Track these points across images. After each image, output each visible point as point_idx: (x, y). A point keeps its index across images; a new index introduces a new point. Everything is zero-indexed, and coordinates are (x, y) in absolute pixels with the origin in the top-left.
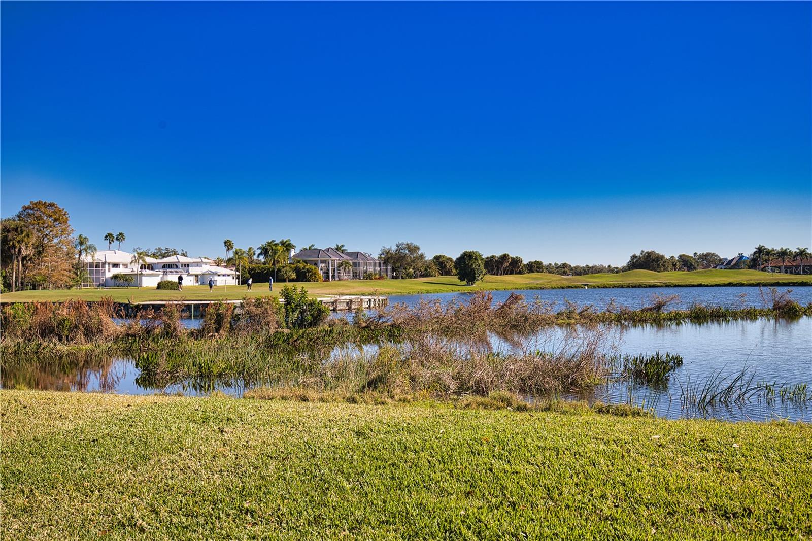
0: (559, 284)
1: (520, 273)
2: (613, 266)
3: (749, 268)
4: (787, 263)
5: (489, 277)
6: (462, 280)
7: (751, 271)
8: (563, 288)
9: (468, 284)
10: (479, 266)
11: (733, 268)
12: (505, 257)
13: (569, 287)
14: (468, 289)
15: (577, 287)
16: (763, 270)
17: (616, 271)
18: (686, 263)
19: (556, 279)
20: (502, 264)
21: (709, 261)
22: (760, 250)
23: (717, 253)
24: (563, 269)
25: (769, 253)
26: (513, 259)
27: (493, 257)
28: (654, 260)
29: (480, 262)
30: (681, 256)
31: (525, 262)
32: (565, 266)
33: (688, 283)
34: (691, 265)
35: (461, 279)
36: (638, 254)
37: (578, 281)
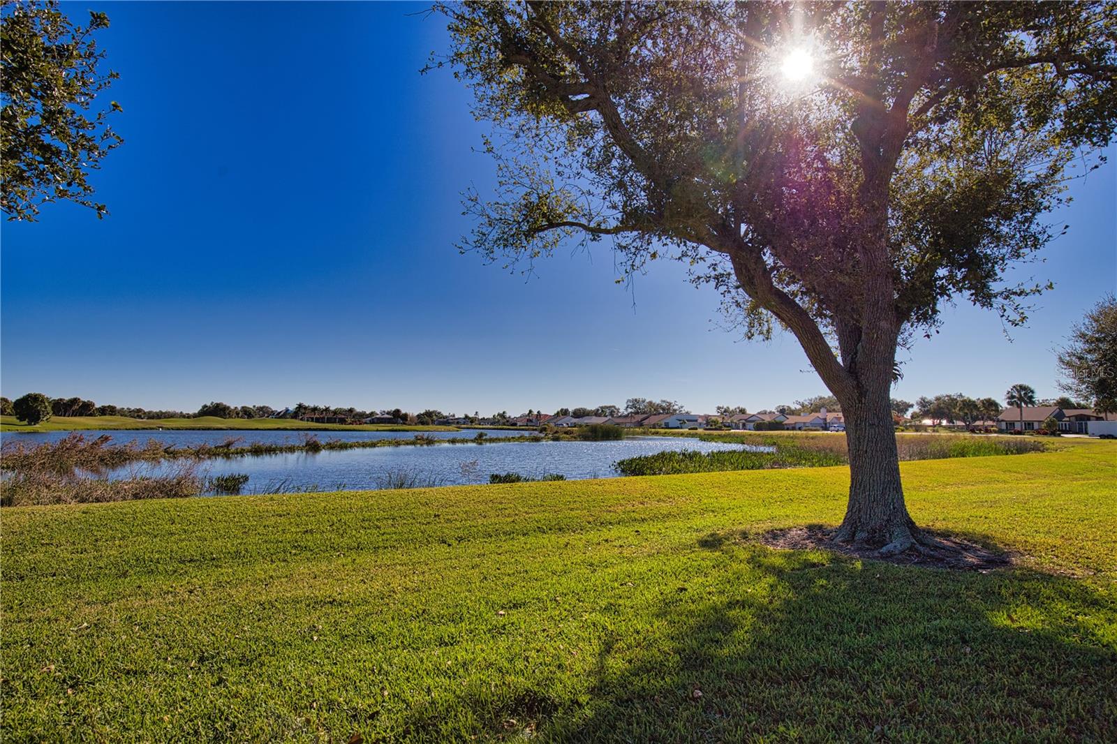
0: (134, 426)
1: (91, 415)
2: (184, 413)
3: (292, 418)
4: (317, 416)
5: (54, 418)
6: (21, 421)
7: (293, 420)
8: (137, 429)
9: (30, 424)
10: (46, 408)
11: (281, 417)
12: (75, 401)
13: (144, 429)
14: (29, 428)
15: (151, 429)
16: (301, 419)
17: (188, 416)
18: (247, 413)
19: (130, 422)
20: (71, 406)
21: (264, 412)
22: (300, 406)
23: (270, 406)
24: (138, 413)
25: (306, 408)
26: (84, 402)
27: (61, 400)
28: (221, 410)
29: (47, 404)
30: (243, 407)
31: (97, 406)
32: (139, 410)
33: (247, 427)
34: (250, 414)
35: (21, 419)
36: (209, 404)
37: (153, 424)
